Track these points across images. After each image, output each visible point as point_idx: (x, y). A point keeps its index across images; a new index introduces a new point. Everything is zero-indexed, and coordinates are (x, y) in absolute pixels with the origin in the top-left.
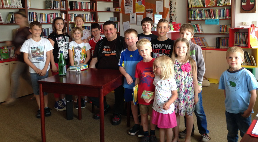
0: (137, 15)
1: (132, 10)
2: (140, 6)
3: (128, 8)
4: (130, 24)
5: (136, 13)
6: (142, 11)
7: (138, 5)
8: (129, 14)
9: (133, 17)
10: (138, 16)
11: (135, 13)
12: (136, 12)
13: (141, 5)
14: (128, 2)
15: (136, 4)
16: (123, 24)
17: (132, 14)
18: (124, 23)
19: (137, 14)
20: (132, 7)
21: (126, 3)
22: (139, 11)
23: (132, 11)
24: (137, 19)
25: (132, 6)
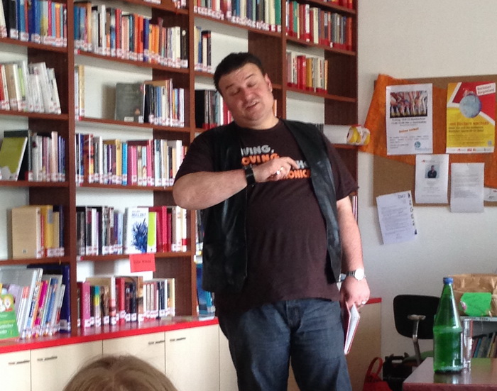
0: (454, 165)
1: (426, 137)
2: (472, 120)
3: (405, 128)
4: (415, 204)
5: (451, 155)
6: (477, 143)
7: (459, 116)
8: (412, 158)
9: (432, 174)
10: (460, 168)
11: (444, 152)
12: (451, 149)
13: (474, 116)
14: (404, 101)
15: (449, 112)
16: (374, 204)
17: (429, 158)
18: (380, 199)
19: (455, 158)
20: (426, 127)
21: (394, 107)
22: (463, 144)
23: (428, 144)
24: (453, 183)
25: (429, 119)
